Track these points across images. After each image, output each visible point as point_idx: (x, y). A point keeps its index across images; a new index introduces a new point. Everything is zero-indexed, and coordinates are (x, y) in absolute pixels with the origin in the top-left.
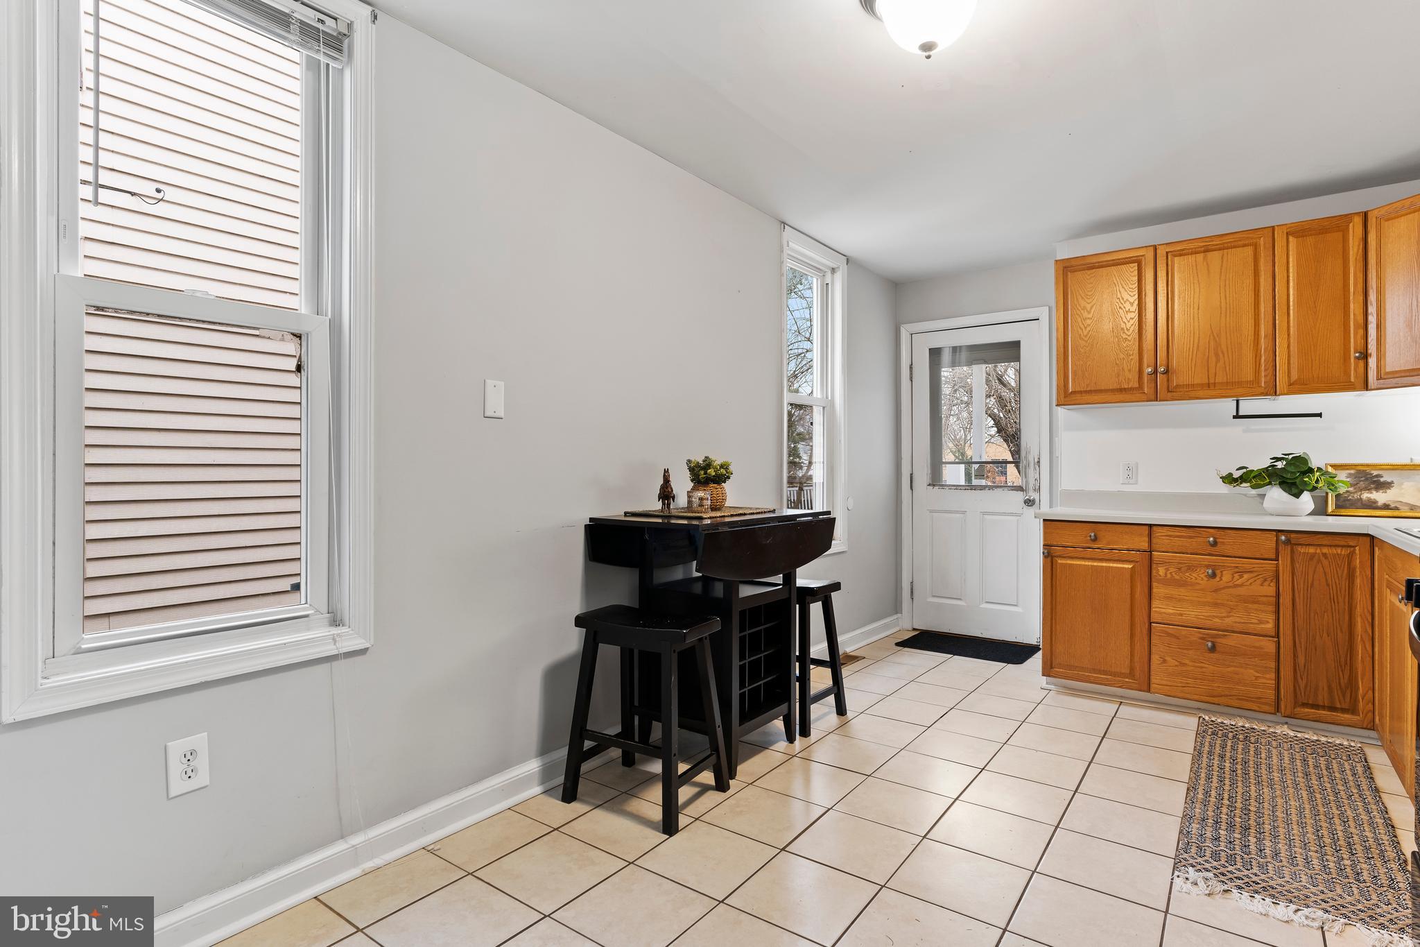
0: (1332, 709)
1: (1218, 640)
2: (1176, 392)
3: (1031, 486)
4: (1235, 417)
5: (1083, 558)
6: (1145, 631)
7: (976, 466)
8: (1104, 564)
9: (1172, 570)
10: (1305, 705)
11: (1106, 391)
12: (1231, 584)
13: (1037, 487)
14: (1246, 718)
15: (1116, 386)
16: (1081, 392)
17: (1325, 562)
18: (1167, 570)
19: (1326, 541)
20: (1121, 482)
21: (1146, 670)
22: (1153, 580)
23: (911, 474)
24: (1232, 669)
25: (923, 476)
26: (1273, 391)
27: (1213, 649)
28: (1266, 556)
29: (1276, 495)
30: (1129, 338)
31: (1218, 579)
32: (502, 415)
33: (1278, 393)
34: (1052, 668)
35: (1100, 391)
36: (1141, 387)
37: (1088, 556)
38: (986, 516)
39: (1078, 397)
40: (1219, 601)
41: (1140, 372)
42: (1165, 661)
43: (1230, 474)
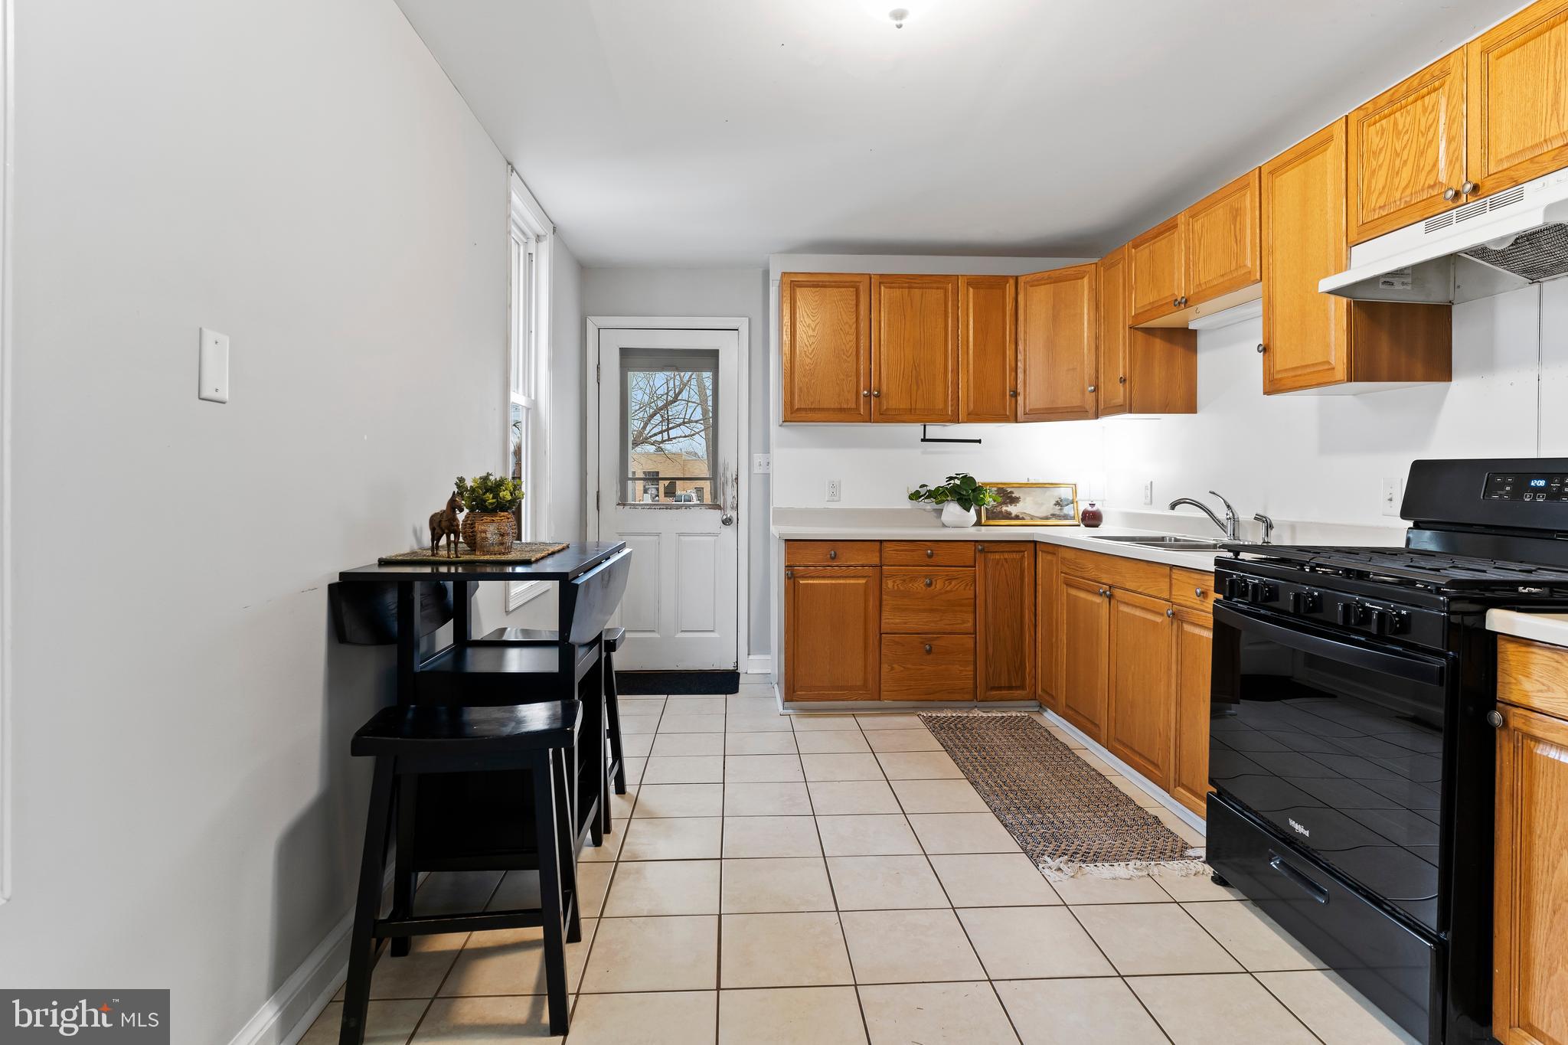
0: (1010, 688)
1: (934, 643)
2: (886, 415)
3: (729, 504)
4: (922, 440)
5: (824, 577)
6: (876, 643)
7: (667, 483)
8: (842, 581)
9: (898, 582)
10: (993, 688)
11: (828, 409)
12: (943, 591)
13: (735, 505)
14: (951, 708)
15: (837, 406)
16: (805, 409)
17: (1006, 566)
18: (894, 582)
19: (1007, 548)
20: (827, 499)
21: (877, 679)
22: (883, 593)
23: (598, 492)
24: (944, 666)
25: (611, 495)
26: (955, 419)
27: (929, 652)
28: (968, 564)
29: (952, 510)
30: (848, 360)
31: (933, 587)
32: (226, 396)
33: (960, 421)
34: (794, 692)
35: (823, 410)
36: (858, 408)
37: (828, 575)
38: (682, 537)
39: (803, 414)
40: (934, 607)
41: (858, 393)
42: (892, 669)
43: (917, 492)
